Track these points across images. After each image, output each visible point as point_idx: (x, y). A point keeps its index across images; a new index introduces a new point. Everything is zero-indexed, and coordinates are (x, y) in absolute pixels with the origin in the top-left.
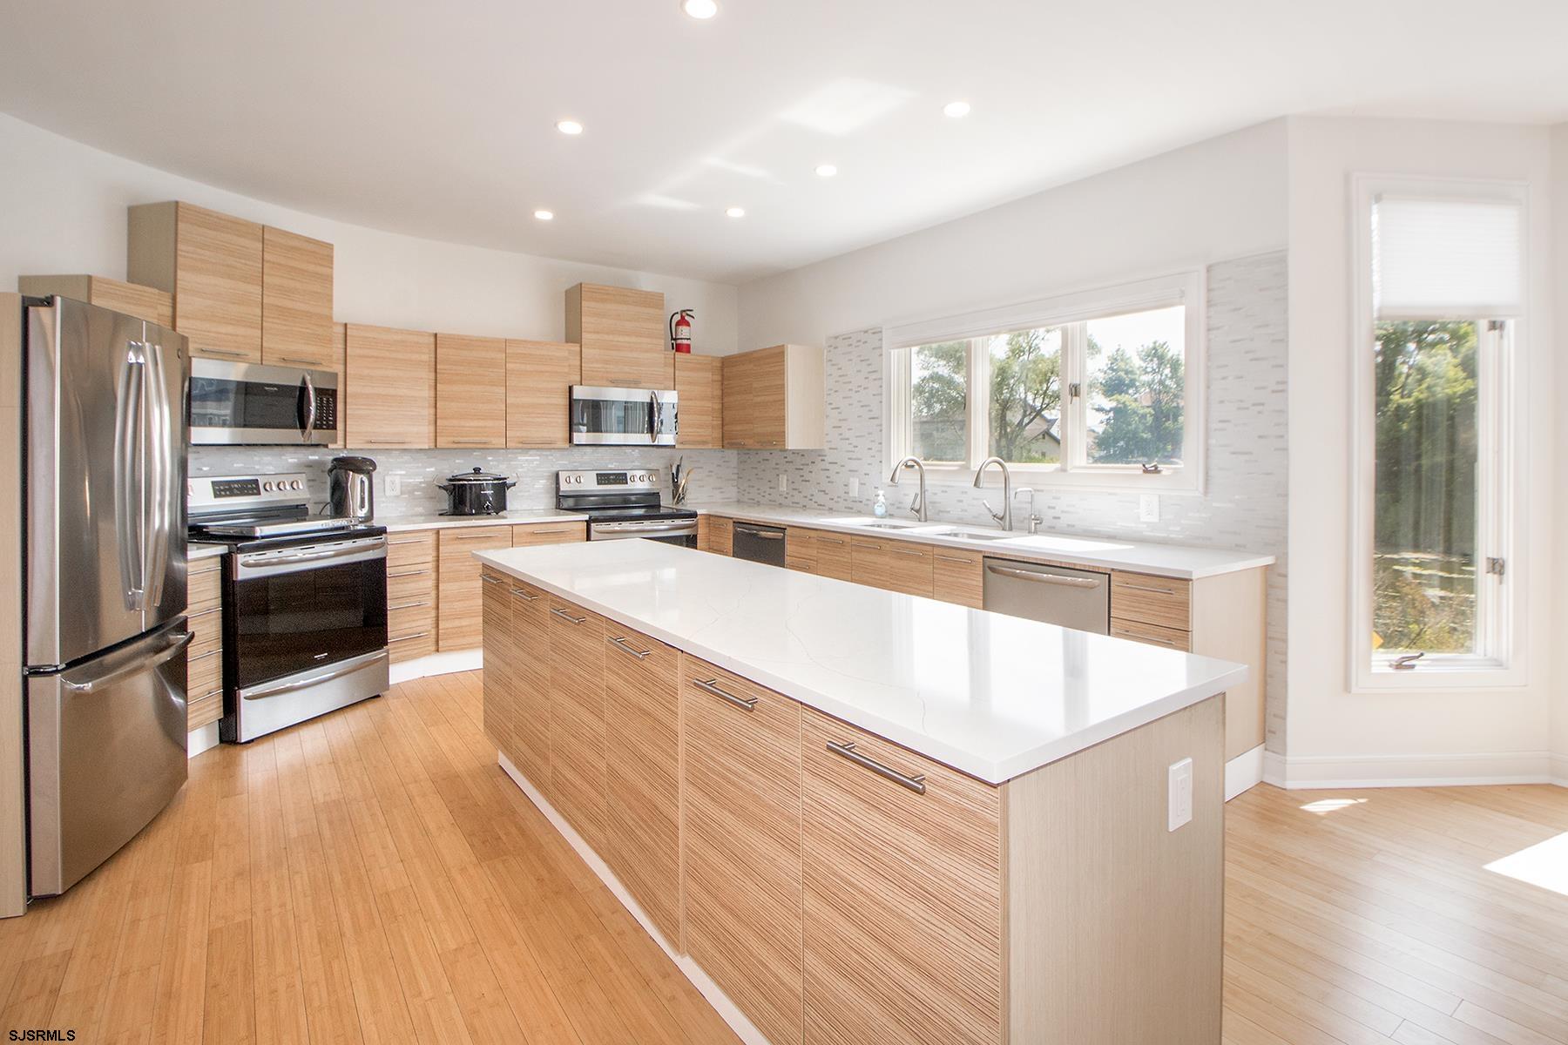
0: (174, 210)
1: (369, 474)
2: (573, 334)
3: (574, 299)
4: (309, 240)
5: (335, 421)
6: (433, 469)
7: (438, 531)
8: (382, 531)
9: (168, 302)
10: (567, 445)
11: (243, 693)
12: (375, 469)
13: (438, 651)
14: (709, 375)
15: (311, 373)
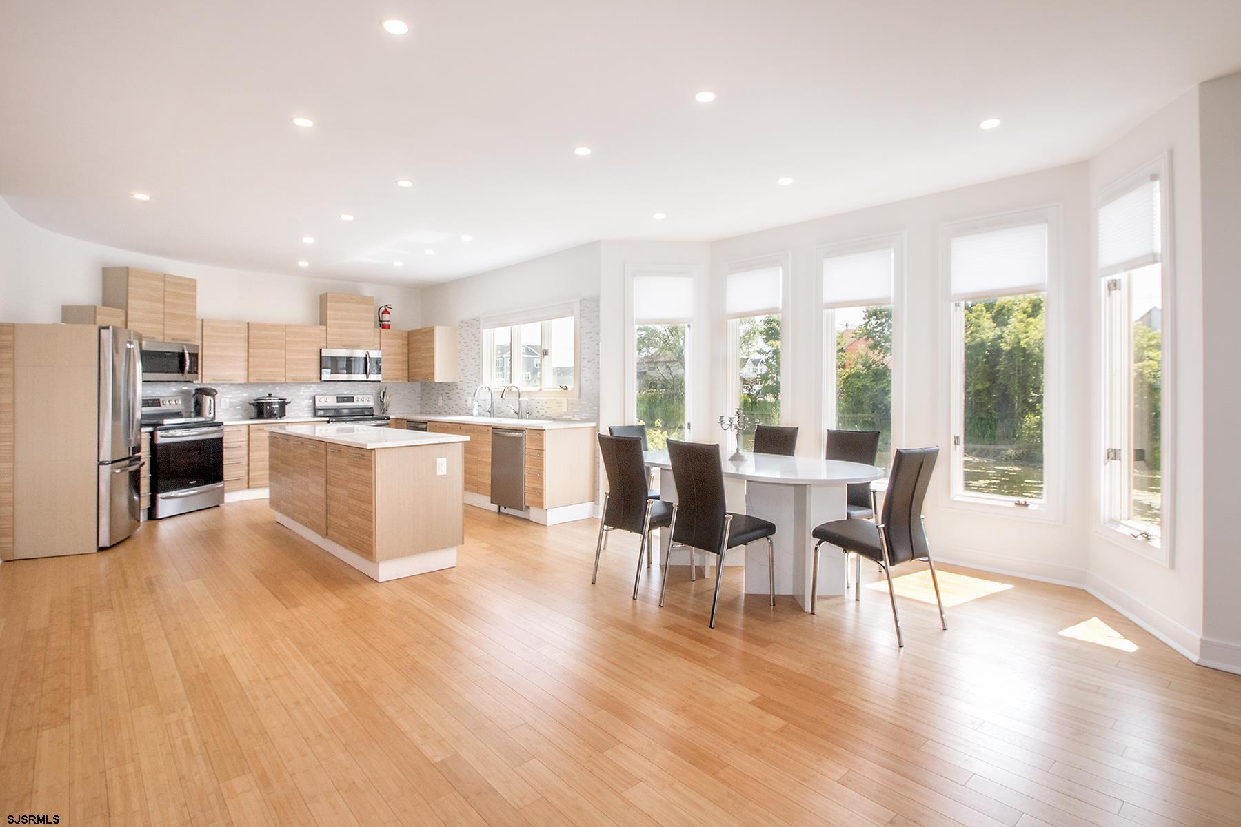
0: (126, 271)
1: (213, 396)
2: (323, 321)
3: (323, 301)
4: (185, 279)
5: (197, 369)
6: (246, 394)
7: (249, 426)
8: (221, 424)
9: (124, 314)
10: (319, 381)
11: (160, 495)
12: (217, 393)
13: (248, 487)
14: (400, 341)
15: (187, 345)
